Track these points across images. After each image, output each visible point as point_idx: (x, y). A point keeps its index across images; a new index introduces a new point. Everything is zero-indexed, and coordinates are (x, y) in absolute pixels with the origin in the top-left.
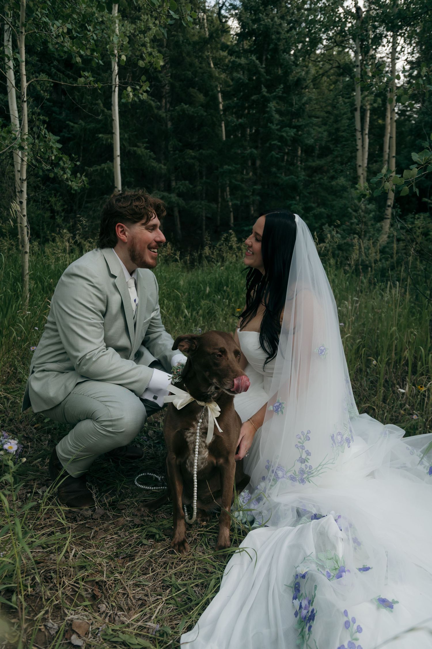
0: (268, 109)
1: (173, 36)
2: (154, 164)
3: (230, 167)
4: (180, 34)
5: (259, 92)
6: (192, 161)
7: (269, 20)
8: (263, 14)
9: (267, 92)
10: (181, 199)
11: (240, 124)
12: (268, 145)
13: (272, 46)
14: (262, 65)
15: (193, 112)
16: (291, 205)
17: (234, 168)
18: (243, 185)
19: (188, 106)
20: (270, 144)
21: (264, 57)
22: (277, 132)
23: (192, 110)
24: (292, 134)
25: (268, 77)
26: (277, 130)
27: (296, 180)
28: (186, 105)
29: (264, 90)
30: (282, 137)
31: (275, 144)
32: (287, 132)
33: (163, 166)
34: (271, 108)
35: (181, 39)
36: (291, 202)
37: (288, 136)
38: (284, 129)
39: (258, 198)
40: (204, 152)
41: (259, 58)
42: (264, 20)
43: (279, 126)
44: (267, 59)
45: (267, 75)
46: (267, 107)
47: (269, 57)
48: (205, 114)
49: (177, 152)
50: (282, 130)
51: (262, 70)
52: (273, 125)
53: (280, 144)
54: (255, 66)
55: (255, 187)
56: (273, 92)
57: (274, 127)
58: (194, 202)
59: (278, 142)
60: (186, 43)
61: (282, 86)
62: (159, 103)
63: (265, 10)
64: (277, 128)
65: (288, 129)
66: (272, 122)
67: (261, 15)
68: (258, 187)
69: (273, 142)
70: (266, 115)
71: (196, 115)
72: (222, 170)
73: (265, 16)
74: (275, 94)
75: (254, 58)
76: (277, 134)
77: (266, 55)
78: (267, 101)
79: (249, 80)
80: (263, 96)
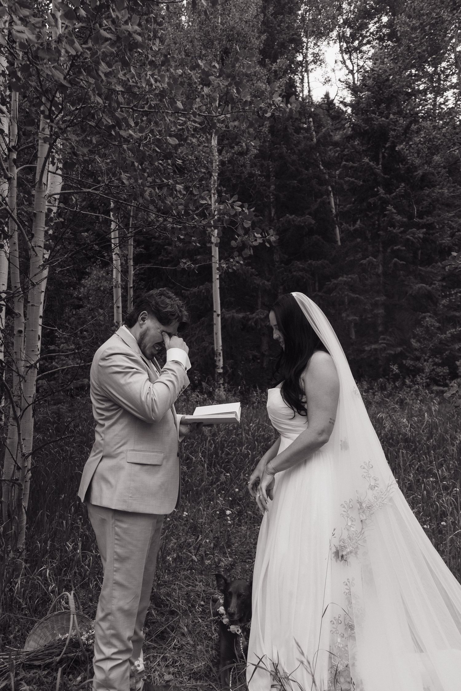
0: (388, 213)
1: (277, 148)
2: (258, 281)
3: (345, 279)
4: (283, 146)
5: (377, 194)
6: (300, 273)
7: (383, 119)
8: (375, 114)
9: (385, 194)
11: (356, 230)
12: (389, 250)
13: (388, 144)
14: (378, 164)
15: (300, 221)
16: (424, 318)
17: (350, 279)
18: (362, 298)
19: (293, 216)
20: (393, 249)
21: (381, 156)
22: (400, 235)
23: (299, 219)
24: (421, 236)
25: (386, 176)
26: (401, 233)
27: (429, 288)
28: (291, 215)
29: (382, 191)
30: (408, 239)
31: (398, 249)
32: (414, 234)
33: (266, 283)
34: (391, 210)
35: (285, 150)
36: (424, 314)
38: (410, 230)
39: (381, 311)
40: (314, 262)
41: (375, 159)
42: (377, 119)
43: (402, 229)
44: (384, 157)
45: (385, 174)
46: (386, 209)
47: (386, 155)
48: (313, 222)
49: (283, 265)
50: (407, 233)
51: (378, 171)
52: (394, 229)
53: (404, 248)
54: (371, 167)
55: (377, 299)
56: (393, 193)
57: (396, 230)
59: (403, 246)
60: (290, 153)
61: (403, 184)
62: (261, 218)
63: (379, 109)
64: (399, 231)
65: (414, 229)
66: (393, 226)
67: (374, 115)
68: (381, 298)
69: (395, 248)
70: (386, 218)
71: (303, 224)
72: (335, 282)
73: (378, 116)
74: (394, 194)
75: (367, 160)
76: (401, 237)
77: (383, 153)
78: (386, 202)
79: (364, 181)
80: (381, 199)
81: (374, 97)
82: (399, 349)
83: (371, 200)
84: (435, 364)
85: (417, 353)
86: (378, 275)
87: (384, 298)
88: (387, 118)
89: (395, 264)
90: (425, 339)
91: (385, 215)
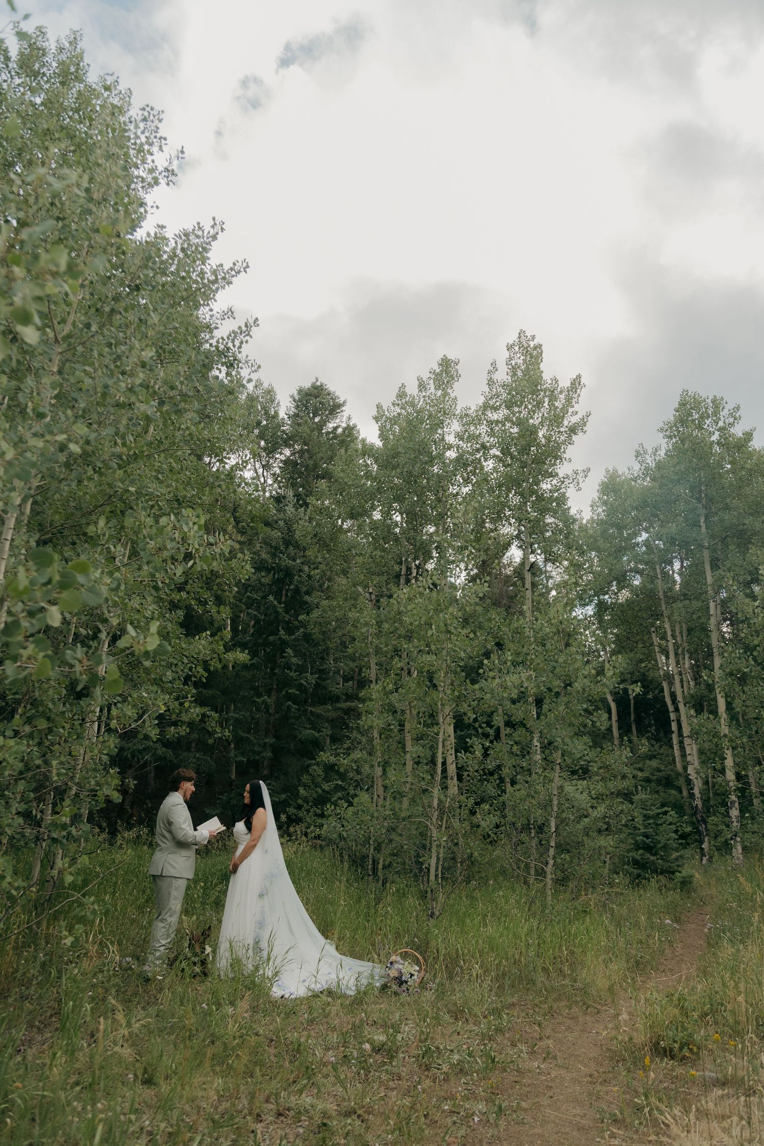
0: (285, 654)
5: (275, 633)
7: (290, 561)
9: (285, 635)
10: (170, 751)
11: (252, 665)
12: (284, 693)
13: (292, 587)
14: (280, 602)
20: (287, 692)
21: (284, 592)
24: (314, 681)
26: (296, 676)
27: (317, 735)
29: (282, 632)
30: (302, 684)
31: (292, 693)
32: (307, 678)
34: (289, 652)
37: (308, 683)
38: (304, 675)
39: (270, 754)
41: (278, 596)
43: (297, 673)
44: (287, 595)
46: (285, 652)
50: (302, 677)
51: (280, 610)
52: (291, 671)
54: (275, 606)
55: (266, 740)
56: (292, 634)
57: (293, 674)
58: (185, 754)
59: (297, 690)
61: (302, 629)
65: (308, 674)
66: (289, 668)
68: (270, 740)
69: (290, 691)
70: (283, 660)
74: (294, 637)
75: (271, 598)
76: (296, 680)
77: (287, 591)
78: (284, 643)
79: (266, 615)
80: (280, 639)
81: (283, 538)
82: (284, 796)
83: (271, 638)
84: (316, 815)
85: (300, 801)
86: (270, 715)
87: (274, 740)
88: (294, 560)
89: (289, 707)
90: (309, 787)
91: (284, 657)
